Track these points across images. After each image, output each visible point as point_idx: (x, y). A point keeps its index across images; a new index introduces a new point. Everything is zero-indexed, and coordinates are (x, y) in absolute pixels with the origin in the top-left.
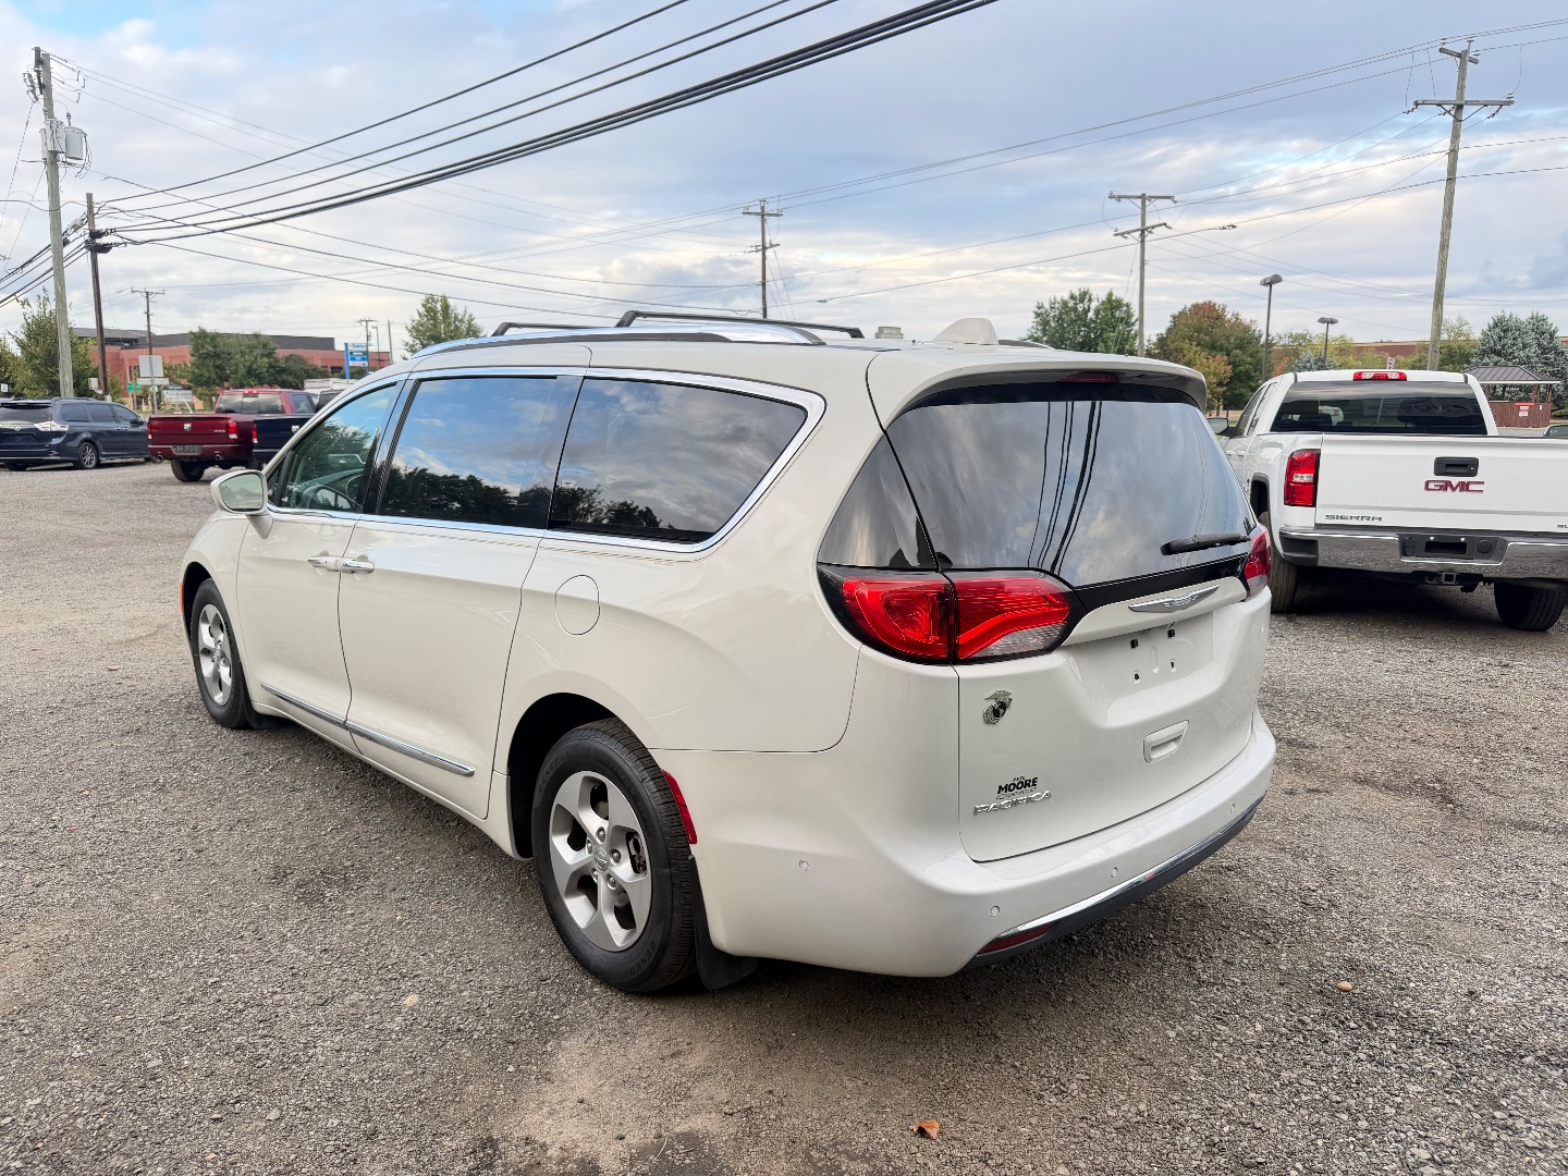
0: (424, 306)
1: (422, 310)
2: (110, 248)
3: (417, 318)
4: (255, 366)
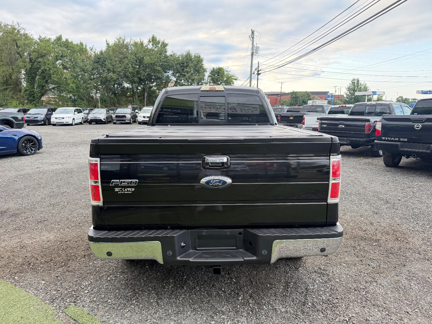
0: (351, 81)
1: (351, 83)
2: (260, 74)
3: (349, 85)
4: (304, 100)
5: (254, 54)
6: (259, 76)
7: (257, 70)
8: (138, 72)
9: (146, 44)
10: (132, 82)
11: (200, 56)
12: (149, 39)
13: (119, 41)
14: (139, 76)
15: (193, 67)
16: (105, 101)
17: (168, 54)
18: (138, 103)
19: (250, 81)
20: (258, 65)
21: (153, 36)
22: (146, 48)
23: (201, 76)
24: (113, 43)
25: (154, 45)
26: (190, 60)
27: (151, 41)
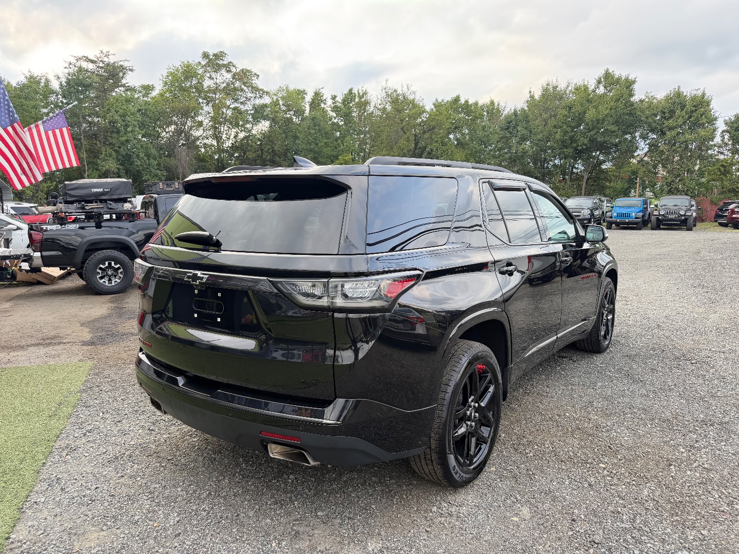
9: (593, 87)
17: (636, 98)
18: (570, 192)
21: (606, 71)
22: (593, 94)
24: (540, 94)
25: (608, 88)
27: (602, 79)
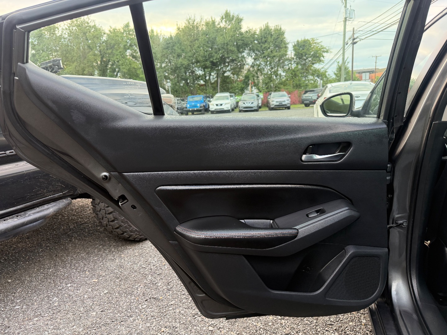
2: (357, 43)
5: (347, 19)
6: (355, 45)
7: (352, 39)
8: (210, 56)
9: (218, 22)
10: (204, 68)
11: (281, 28)
12: (221, 16)
13: (189, 23)
14: (211, 59)
15: (272, 42)
16: (176, 91)
17: (243, 30)
18: (211, 90)
19: (344, 53)
20: (353, 32)
21: (227, 11)
22: (218, 26)
23: (282, 52)
24: (184, 25)
25: (227, 22)
26: (269, 34)
27: (224, 17)
